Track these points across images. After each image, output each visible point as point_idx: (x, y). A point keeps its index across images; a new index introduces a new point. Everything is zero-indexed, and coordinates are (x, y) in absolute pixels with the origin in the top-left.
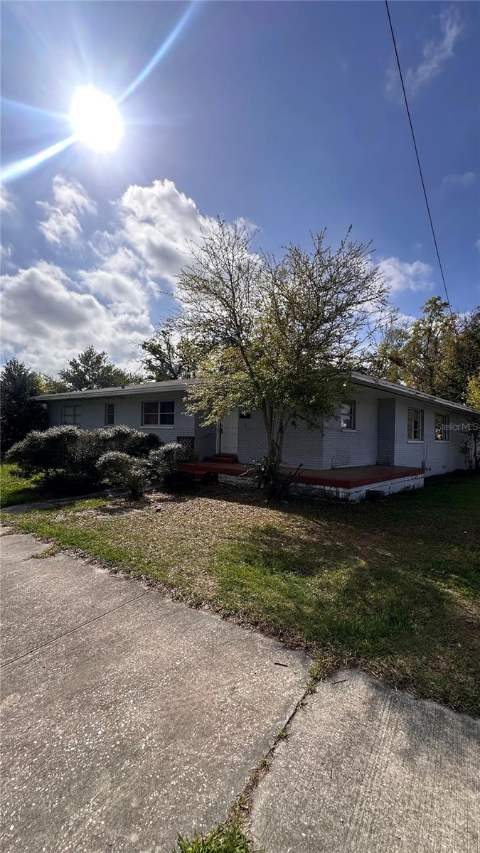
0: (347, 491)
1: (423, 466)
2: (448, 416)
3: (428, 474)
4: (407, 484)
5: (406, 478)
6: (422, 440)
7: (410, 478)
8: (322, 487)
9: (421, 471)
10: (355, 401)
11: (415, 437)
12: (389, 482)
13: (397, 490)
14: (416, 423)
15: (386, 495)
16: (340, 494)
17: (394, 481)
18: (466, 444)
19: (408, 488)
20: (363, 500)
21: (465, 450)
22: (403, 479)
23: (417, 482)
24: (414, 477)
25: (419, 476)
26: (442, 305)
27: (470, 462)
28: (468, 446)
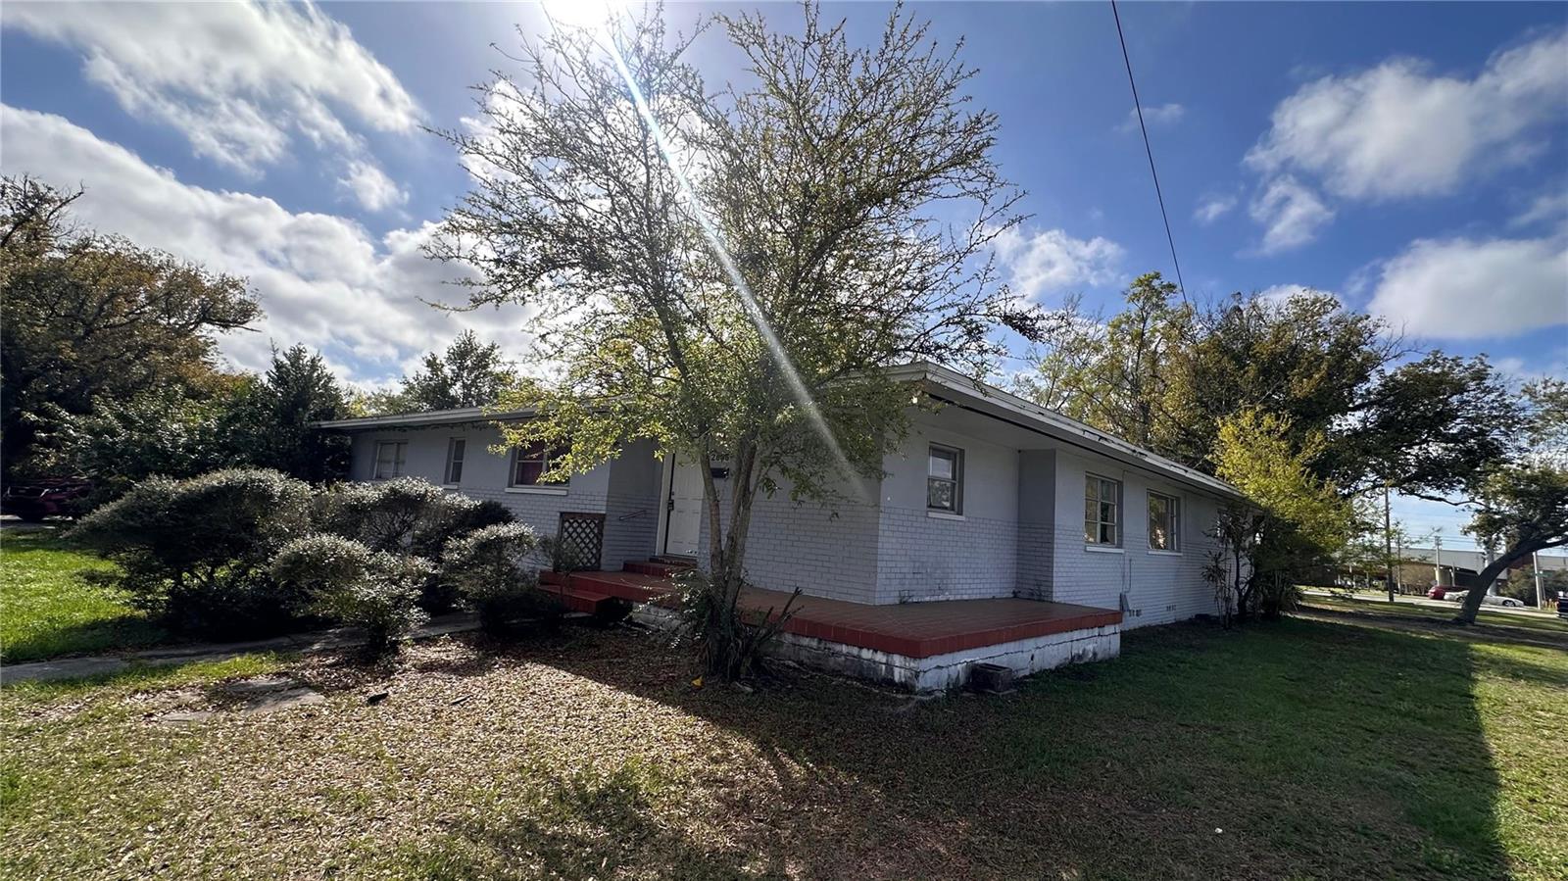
0: (913, 664)
1: (1122, 606)
2: (1178, 499)
3: (1131, 623)
4: (1077, 648)
5: (1076, 635)
6: (1120, 546)
7: (1085, 633)
8: (855, 651)
9: (1115, 617)
10: (962, 451)
11: (1104, 539)
12: (1030, 644)
13: (1053, 664)
14: (1105, 508)
15: (1021, 674)
16: (897, 671)
17: (1042, 641)
18: (1216, 559)
19: (1080, 657)
20: (954, 690)
21: (1215, 574)
22: (1066, 636)
23: (1103, 643)
24: (1096, 631)
25: (1109, 629)
26: (1163, 287)
27: (1228, 600)
28: (1222, 566)
